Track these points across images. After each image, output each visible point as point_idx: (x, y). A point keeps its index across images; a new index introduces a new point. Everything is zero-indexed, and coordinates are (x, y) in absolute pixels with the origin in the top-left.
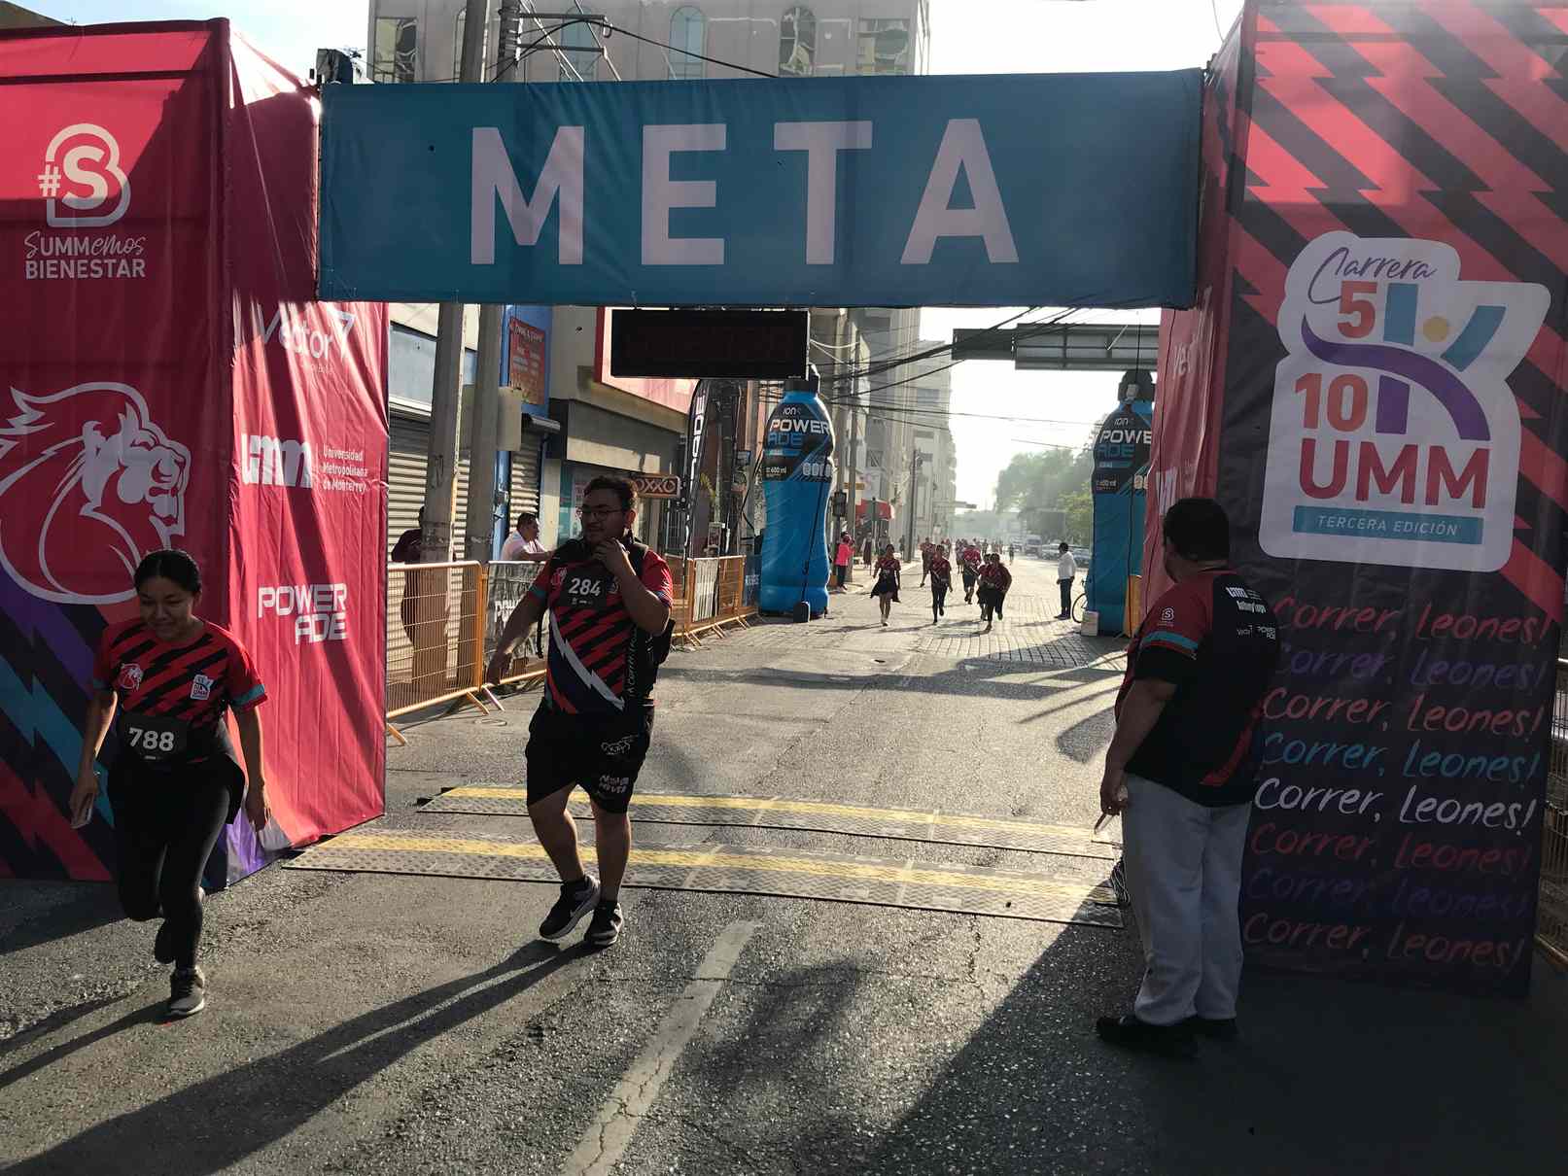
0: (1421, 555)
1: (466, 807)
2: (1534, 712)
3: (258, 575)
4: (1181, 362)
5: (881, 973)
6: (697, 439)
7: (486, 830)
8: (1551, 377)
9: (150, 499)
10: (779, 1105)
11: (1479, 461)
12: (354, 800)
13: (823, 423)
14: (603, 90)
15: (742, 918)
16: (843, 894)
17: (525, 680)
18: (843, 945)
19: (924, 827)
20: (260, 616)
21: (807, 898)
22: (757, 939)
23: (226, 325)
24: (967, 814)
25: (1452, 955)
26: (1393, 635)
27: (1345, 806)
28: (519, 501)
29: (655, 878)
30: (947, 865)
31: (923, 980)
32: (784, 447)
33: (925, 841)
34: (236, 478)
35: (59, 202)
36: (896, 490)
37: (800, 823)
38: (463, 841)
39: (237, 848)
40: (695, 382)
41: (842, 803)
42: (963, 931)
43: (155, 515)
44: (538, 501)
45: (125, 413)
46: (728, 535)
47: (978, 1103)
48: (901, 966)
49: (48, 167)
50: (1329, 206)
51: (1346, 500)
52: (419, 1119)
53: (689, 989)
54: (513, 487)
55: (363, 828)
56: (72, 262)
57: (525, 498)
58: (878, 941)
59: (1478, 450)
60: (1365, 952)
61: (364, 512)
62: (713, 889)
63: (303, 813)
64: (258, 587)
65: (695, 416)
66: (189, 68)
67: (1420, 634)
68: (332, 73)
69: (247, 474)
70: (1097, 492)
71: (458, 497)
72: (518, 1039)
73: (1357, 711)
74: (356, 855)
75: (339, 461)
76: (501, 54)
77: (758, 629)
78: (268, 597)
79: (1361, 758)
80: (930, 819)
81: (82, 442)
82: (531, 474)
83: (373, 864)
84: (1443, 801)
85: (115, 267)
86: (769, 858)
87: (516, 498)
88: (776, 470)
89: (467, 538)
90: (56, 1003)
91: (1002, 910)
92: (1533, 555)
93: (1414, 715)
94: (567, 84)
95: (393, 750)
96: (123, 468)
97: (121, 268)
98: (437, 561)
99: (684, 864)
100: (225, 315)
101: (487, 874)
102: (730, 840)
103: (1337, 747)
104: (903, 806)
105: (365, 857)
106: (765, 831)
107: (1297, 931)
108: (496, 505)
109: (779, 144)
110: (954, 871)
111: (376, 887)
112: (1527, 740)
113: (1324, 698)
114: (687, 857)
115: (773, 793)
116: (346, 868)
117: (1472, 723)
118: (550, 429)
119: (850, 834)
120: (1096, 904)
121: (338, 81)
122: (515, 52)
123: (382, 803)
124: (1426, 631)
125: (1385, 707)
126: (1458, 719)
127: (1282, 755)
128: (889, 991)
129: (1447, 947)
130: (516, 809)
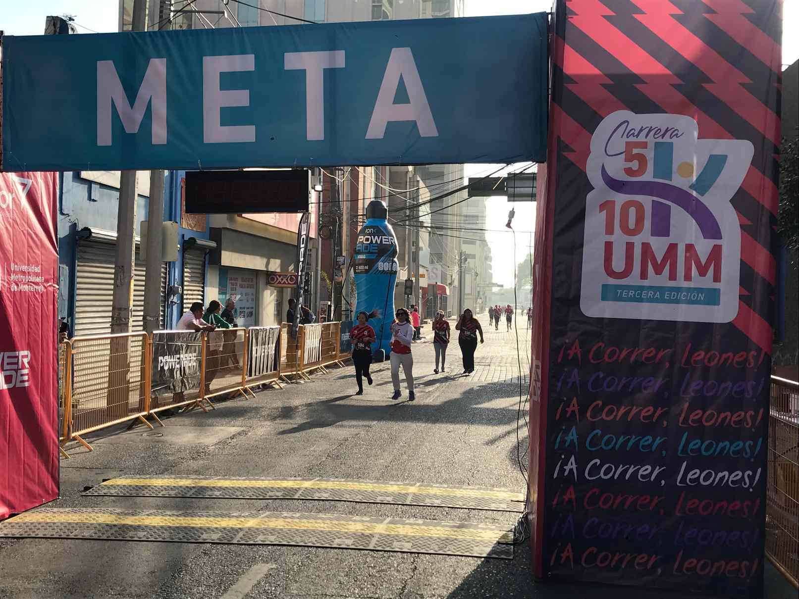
1: (113, 491)
2: (757, 413)
5: (341, 596)
6: (302, 250)
7: (121, 507)
8: (757, 199)
11: (716, 254)
12: (36, 489)
13: (390, 238)
15: (264, 562)
16: (336, 543)
18: (324, 577)
19: (406, 495)
21: (311, 547)
22: (268, 576)
24: (438, 485)
25: (714, 570)
26: (667, 365)
27: (641, 475)
28: (190, 292)
29: (215, 537)
30: (412, 520)
33: (404, 505)
36: (452, 276)
37: (325, 496)
38: (99, 515)
41: (358, 481)
42: (407, 565)
44: (203, 292)
46: (333, 308)
48: (356, 592)
51: (634, 279)
54: (185, 283)
57: (194, 290)
58: (348, 574)
59: (715, 245)
60: (659, 571)
61: (42, 305)
62: (252, 542)
67: (684, 365)
68: (55, 31)
73: (646, 414)
75: (23, 273)
79: (650, 446)
80: (412, 490)
82: (199, 275)
83: (37, 533)
84: (703, 471)
86: (295, 520)
87: (188, 290)
88: (361, 267)
89: (144, 317)
91: (437, 550)
92: (751, 311)
93: (683, 415)
98: (121, 332)
99: (239, 526)
101: (109, 537)
102: (275, 509)
103: (636, 438)
104: (399, 481)
105: (33, 528)
106: (301, 502)
107: (616, 558)
108: (174, 296)
109: (288, 66)
110: (415, 524)
111: (33, 548)
112: (753, 430)
113: (626, 407)
114: (242, 522)
115: (316, 476)
116: (18, 536)
117: (719, 420)
118: (210, 247)
119: (356, 502)
120: (499, 543)
121: (59, 33)
122: (170, 15)
123: (57, 491)
124: (688, 362)
125: (664, 411)
126: (710, 418)
127: (601, 444)
129: (710, 566)
130: (144, 492)
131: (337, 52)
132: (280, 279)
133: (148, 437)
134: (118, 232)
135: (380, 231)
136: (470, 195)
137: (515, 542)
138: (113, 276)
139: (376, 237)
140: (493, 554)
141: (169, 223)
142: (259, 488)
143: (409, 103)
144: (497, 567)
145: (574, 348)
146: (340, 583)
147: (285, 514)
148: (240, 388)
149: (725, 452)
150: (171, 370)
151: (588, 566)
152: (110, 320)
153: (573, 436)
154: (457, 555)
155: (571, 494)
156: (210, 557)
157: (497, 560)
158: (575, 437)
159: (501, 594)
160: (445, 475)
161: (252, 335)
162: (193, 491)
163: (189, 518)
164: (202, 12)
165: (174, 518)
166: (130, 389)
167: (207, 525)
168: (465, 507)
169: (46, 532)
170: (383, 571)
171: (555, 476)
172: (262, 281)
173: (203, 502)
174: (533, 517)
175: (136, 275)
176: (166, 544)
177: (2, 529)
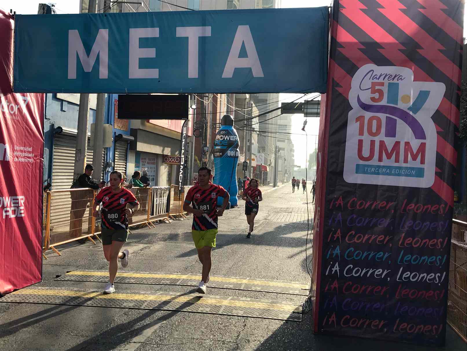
1: (72, 278)
2: (444, 240)
5: (203, 339)
7: (77, 287)
8: (447, 117)
12: (29, 276)
13: (236, 137)
15: (159, 319)
16: (199, 310)
18: (193, 329)
19: (241, 284)
21: (186, 312)
24: (259, 279)
25: (417, 330)
26: (393, 211)
27: (377, 275)
28: (118, 166)
29: (131, 305)
30: (244, 298)
32: (223, 145)
33: (239, 290)
36: (270, 160)
38: (64, 291)
42: (240, 323)
44: (126, 166)
48: (211, 337)
53: (127, 346)
54: (116, 161)
55: (31, 287)
57: (121, 165)
58: (206, 327)
59: (422, 143)
60: (385, 330)
61: (32, 169)
62: (152, 308)
67: (403, 211)
73: (380, 240)
74: (24, 297)
75: (21, 151)
76: (105, 5)
79: (382, 257)
80: (245, 281)
82: (123, 156)
83: (29, 300)
84: (412, 273)
87: (117, 164)
88: (218, 154)
91: (257, 315)
92: (442, 181)
93: (401, 241)
99: (145, 299)
101: (70, 304)
102: (166, 290)
103: (373, 253)
104: (237, 276)
105: (27, 297)
106: (180, 287)
107: (360, 322)
108: (109, 168)
109: (178, 35)
111: (27, 308)
112: (441, 250)
113: (368, 235)
114: (146, 297)
115: (189, 272)
116: (18, 302)
117: (422, 244)
118: (131, 139)
119: (212, 288)
120: (294, 312)
121: (46, 13)
122: (110, 4)
123: (41, 277)
124: (405, 210)
125: (390, 238)
126: (417, 242)
127: (353, 256)
128: (203, 346)
129: (415, 327)
130: (91, 279)
131: (206, 27)
132: (170, 160)
133: (93, 249)
134: (78, 130)
135: (229, 133)
136: (282, 113)
137: (303, 312)
138: (74, 155)
139: (227, 136)
140: (290, 318)
141: (107, 125)
142: (156, 278)
143: (248, 57)
144: (292, 326)
145: (339, 200)
146: (202, 332)
147: (171, 293)
148: (146, 222)
149: (426, 262)
151: (345, 326)
152: (72, 181)
153: (337, 251)
154: (270, 319)
155: (335, 285)
156: (128, 316)
157: (293, 322)
158: (339, 252)
159: (294, 341)
160: (264, 274)
161: (154, 191)
162: (119, 279)
164: (129, 3)
166: (83, 221)
167: (126, 298)
168: (275, 292)
169: (34, 300)
170: (227, 326)
171: (327, 274)
172: (160, 160)
173: (124, 286)
174: (313, 299)
175: (88, 155)
176: (103, 308)
177: (9, 297)
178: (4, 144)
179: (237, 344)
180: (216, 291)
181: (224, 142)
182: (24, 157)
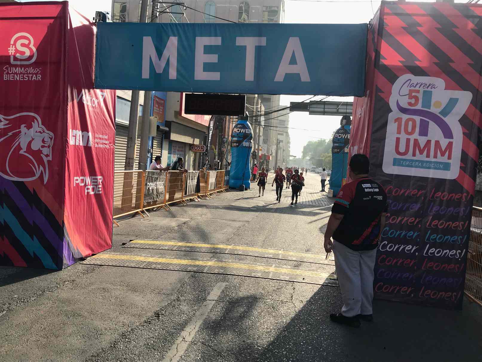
0: (432, 174)
1: (137, 246)
2: (465, 223)
3: (74, 173)
4: (360, 113)
5: (264, 299)
6: (211, 134)
7: (143, 253)
9: (41, 149)
10: (232, 339)
11: (450, 145)
12: (103, 243)
13: (249, 130)
14: (184, 26)
15: (222, 282)
16: (253, 275)
17: (156, 207)
18: (253, 290)
19: (278, 254)
20: (75, 186)
21: (242, 276)
22: (226, 288)
23: (66, 95)
24: (292, 251)
25: (439, 296)
26: (423, 198)
27: (407, 250)
28: (155, 152)
29: (195, 269)
30: (285, 266)
31: (277, 301)
32: (238, 137)
33: (278, 259)
34: (68, 144)
35: (14, 56)
36: (272, 151)
37: (240, 253)
38: (136, 256)
39: (66, 258)
40: (210, 116)
41: (253, 247)
42: (290, 287)
43: (43, 154)
45: (34, 122)
46: (220, 163)
47: (293, 339)
48: (270, 297)
49: (11, 46)
50: (405, 66)
51: (409, 156)
52: (121, 341)
53: (205, 303)
54: (154, 148)
55: (105, 252)
56: (18, 75)
57: (157, 151)
58: (263, 289)
59: (449, 142)
60: (412, 295)
61: (108, 154)
62: (213, 272)
63: (87, 247)
64: (74, 177)
65: (210, 127)
66: (56, 16)
67: (431, 198)
68: (100, 19)
69: (71, 142)
70: (333, 153)
71: (137, 150)
72: (152, 317)
73: (411, 221)
74: (103, 260)
75: (100, 139)
76: (152, 14)
77: (229, 193)
78: (77, 180)
79: (412, 236)
80: (280, 252)
81: (20, 131)
82: (158, 144)
83: (108, 263)
84: (437, 249)
85: (32, 77)
86: (231, 263)
87: (155, 151)
88: (235, 144)
89: (139, 163)
90: (9, 304)
91: (302, 280)
92: (465, 174)
93: (429, 222)
94: (172, 24)
95: (115, 228)
96: (33, 139)
97: (34, 77)
98: (130, 170)
99: (204, 265)
100: (66, 93)
101: (143, 267)
102: (218, 258)
103: (405, 232)
104: (272, 248)
106: (229, 255)
107: (392, 288)
108: (149, 154)
110: (287, 268)
112: (463, 231)
113: (401, 217)
114: (205, 263)
115: (232, 243)
116: (100, 264)
117: (446, 225)
118: (165, 130)
119: (255, 256)
120: (328, 279)
121: (102, 21)
122: (157, 14)
123: (111, 244)
124: (433, 197)
125: (420, 220)
126: (441, 224)
127: (388, 234)
128: (266, 305)
129: (437, 294)
130: (153, 247)
131: (262, 38)
132: (196, 148)
133: (144, 222)
135: (245, 127)
136: (290, 111)
138: (126, 143)
139: (243, 129)
140: (329, 284)
142: (207, 247)
143: (297, 64)
148: (181, 200)
149: (449, 240)
150: (153, 190)
154: (313, 284)
157: (332, 287)
159: (338, 302)
160: (293, 246)
161: (187, 175)
162: (176, 247)
163: (180, 260)
165: (172, 259)
167: (189, 263)
168: (308, 261)
170: (279, 289)
173: (182, 253)
175: (137, 143)
176: (172, 271)
177: (90, 261)
178: (88, 132)
179: (294, 304)
180: (259, 259)
181: (240, 135)
182: (102, 144)
